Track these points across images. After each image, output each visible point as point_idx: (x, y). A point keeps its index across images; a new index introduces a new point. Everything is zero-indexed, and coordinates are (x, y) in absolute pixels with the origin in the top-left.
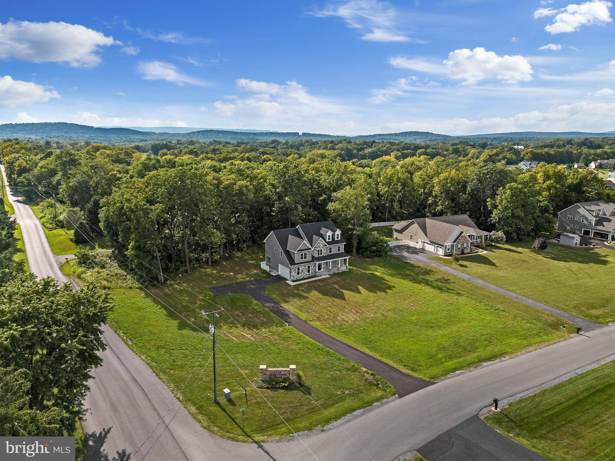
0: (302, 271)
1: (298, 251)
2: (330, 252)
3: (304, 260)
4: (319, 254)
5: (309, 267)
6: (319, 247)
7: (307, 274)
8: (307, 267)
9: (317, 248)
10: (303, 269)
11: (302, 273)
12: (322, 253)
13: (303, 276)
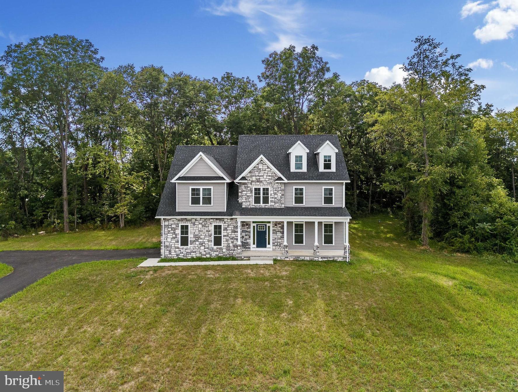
0: (197, 237)
1: (179, 179)
2: (299, 200)
3: (201, 207)
4: (257, 200)
5: (218, 229)
6: (258, 181)
7: (212, 250)
8: (212, 228)
9: (252, 181)
10: (200, 231)
11: (197, 243)
12: (270, 199)
13: (200, 253)
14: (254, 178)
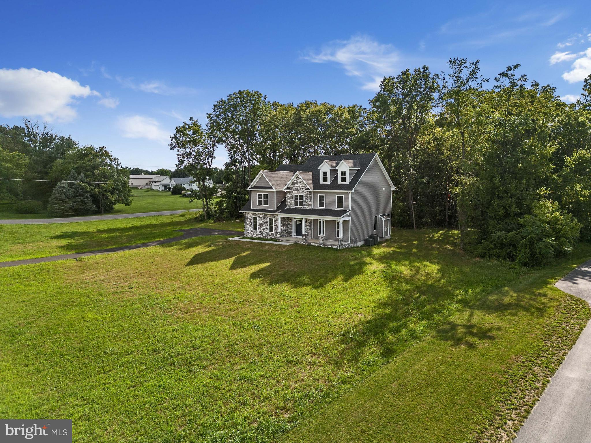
0: (261, 225)
1: (252, 188)
2: (322, 204)
3: (263, 207)
4: (296, 204)
5: (271, 221)
6: (297, 190)
7: (268, 234)
8: (268, 220)
9: (293, 190)
10: (263, 222)
11: (261, 229)
12: (303, 203)
13: (263, 235)
14: (294, 188)
